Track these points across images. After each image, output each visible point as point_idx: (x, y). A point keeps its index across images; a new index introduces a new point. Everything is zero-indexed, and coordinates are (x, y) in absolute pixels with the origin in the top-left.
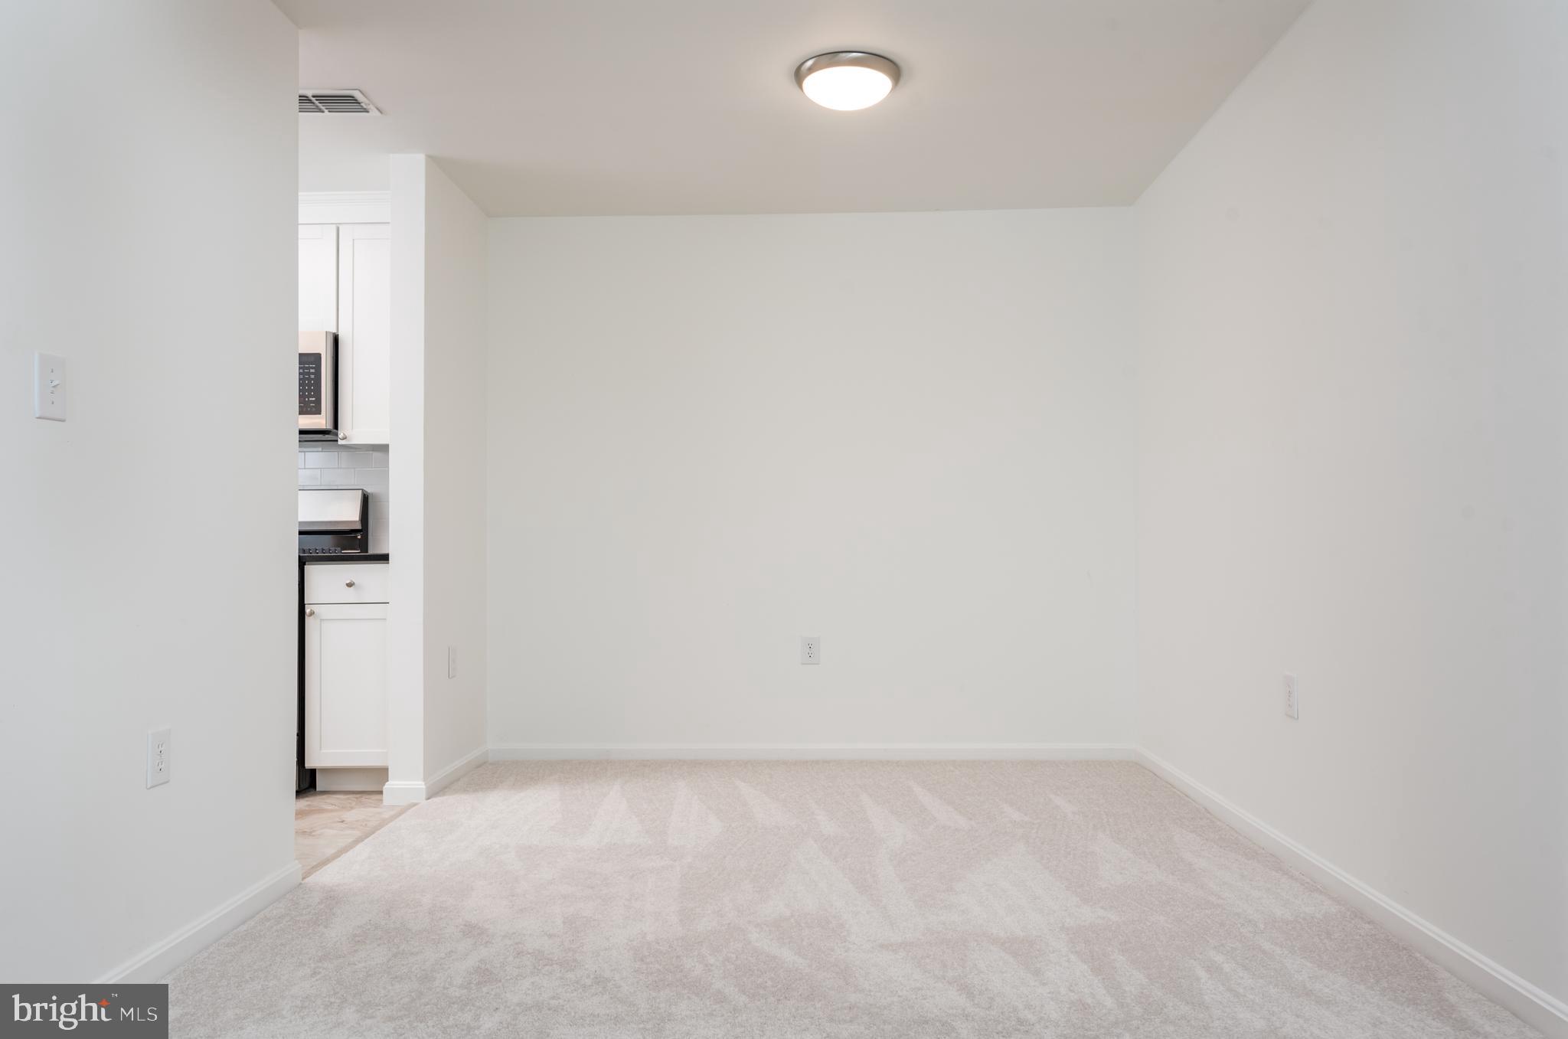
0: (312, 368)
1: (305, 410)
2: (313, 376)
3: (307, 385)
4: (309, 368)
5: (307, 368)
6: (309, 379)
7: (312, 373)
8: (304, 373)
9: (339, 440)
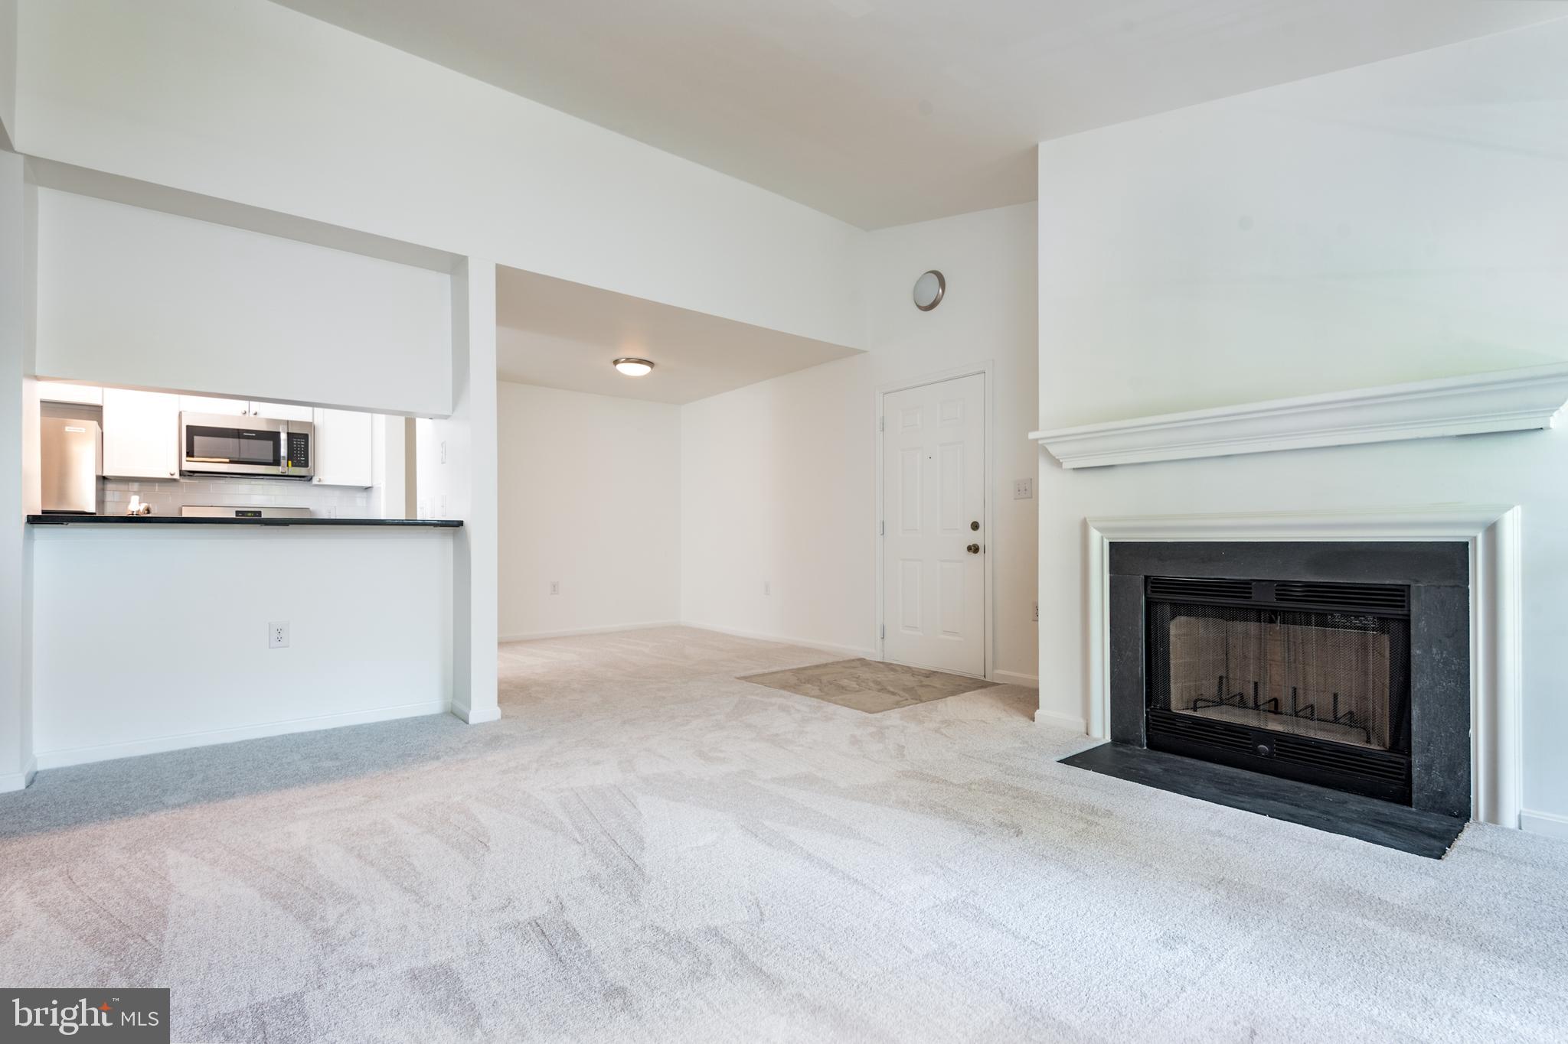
0: (303, 441)
1: (297, 464)
2: (303, 446)
3: (298, 450)
4: (300, 441)
5: (298, 441)
6: (301, 447)
7: (303, 444)
8: (297, 444)
9: (315, 481)
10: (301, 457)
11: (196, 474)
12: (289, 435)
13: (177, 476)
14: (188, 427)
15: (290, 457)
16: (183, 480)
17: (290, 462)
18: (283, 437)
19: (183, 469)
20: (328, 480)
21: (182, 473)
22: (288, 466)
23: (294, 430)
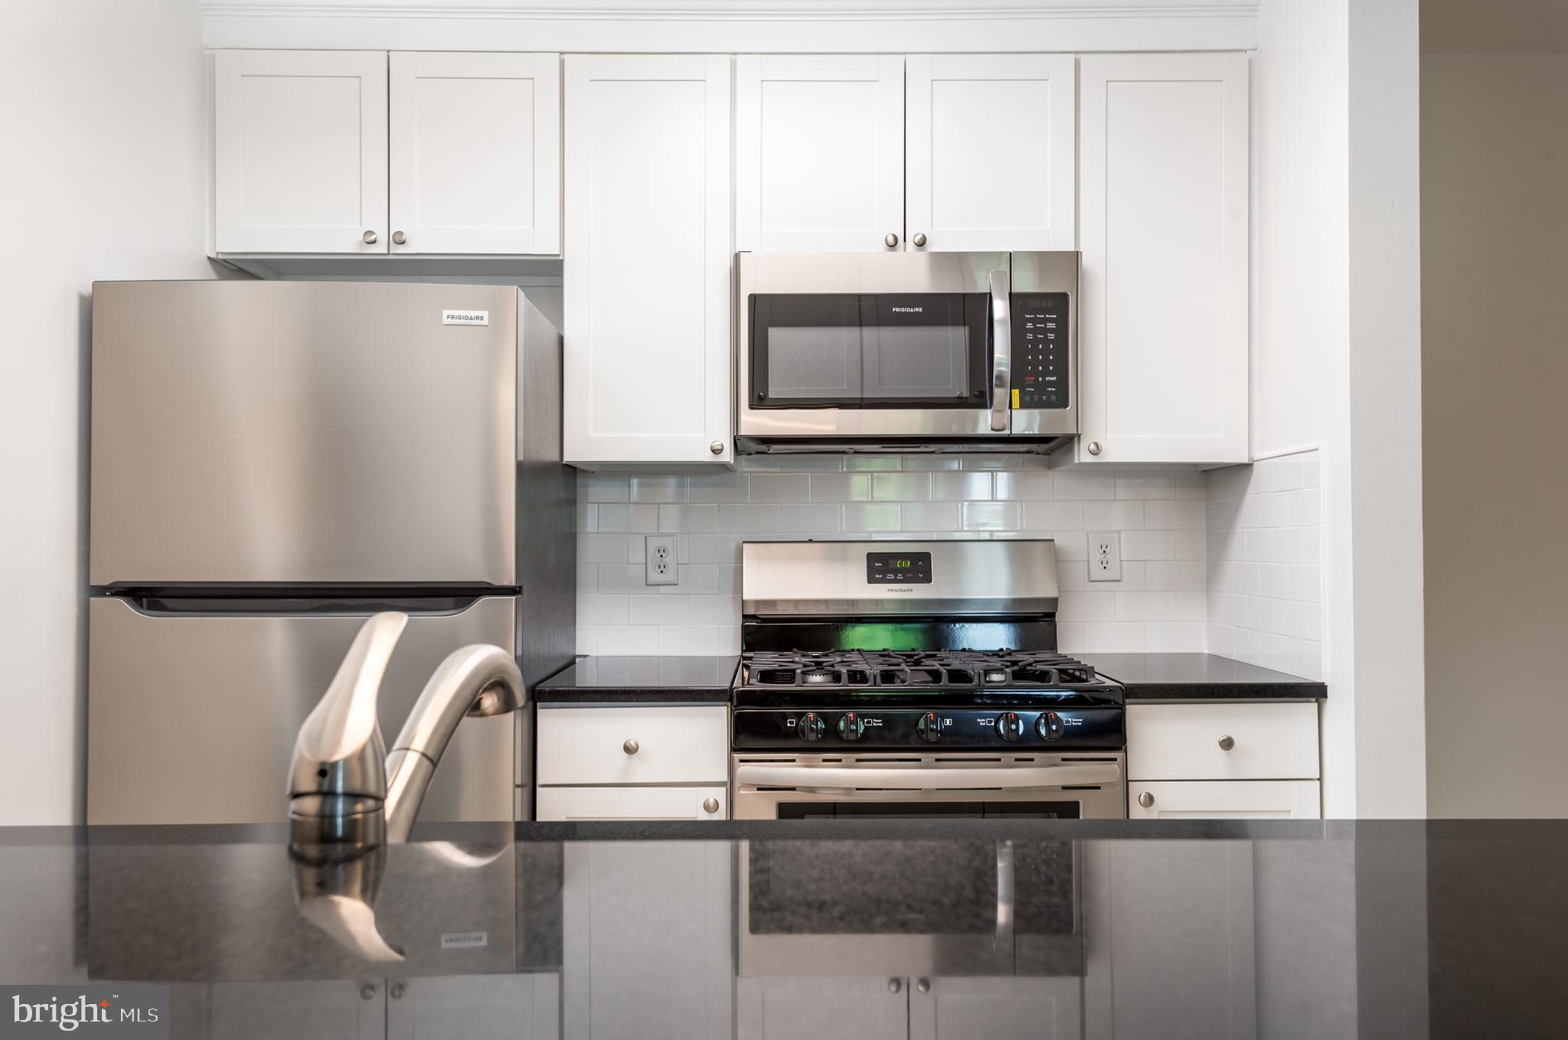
0: (1051, 320)
1: (1036, 399)
2: (1051, 336)
3: (1041, 352)
4: (1045, 321)
5: (1041, 321)
6: (1046, 342)
7: (1051, 331)
8: (1035, 331)
9: (1083, 455)
10: (1046, 373)
11: (775, 448)
12: (1017, 301)
13: (727, 456)
14: (754, 299)
15: (1017, 379)
16: (748, 467)
17: (1016, 392)
18: (1000, 309)
19: (743, 432)
20: (1116, 452)
21: (740, 444)
22: (1010, 407)
23: (1027, 282)
